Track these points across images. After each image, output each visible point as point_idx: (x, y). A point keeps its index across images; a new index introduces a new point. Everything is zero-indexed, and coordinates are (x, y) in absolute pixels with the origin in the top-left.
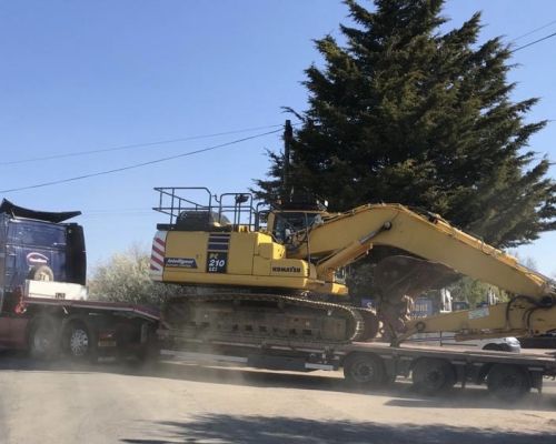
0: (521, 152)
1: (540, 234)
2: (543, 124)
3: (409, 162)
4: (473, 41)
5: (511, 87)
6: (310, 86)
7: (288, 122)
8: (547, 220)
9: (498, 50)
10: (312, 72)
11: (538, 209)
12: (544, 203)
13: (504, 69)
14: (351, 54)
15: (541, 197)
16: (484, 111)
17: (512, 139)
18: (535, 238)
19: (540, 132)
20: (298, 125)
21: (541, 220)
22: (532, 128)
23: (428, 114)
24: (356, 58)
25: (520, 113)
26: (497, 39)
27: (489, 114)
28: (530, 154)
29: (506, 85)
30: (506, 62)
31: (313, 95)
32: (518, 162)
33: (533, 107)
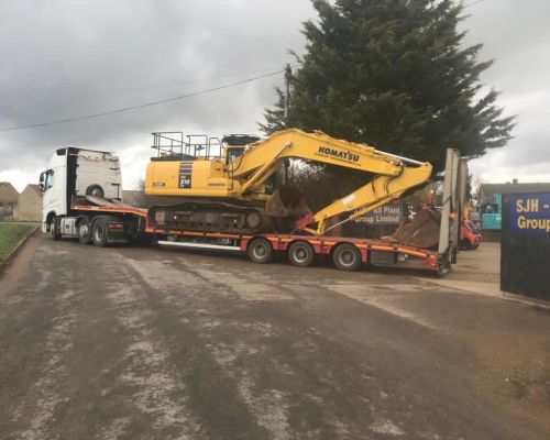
0: (473, 85)
2: (491, 62)
3: (389, 94)
5: (463, 35)
6: (309, 36)
8: (491, 140)
9: (451, 7)
10: (309, 26)
11: (483, 132)
12: (488, 128)
13: (459, 19)
14: (338, 11)
16: (443, 54)
18: (483, 153)
19: (489, 68)
20: (296, 67)
21: (487, 140)
22: (483, 66)
23: (406, 54)
24: (342, 15)
25: (469, 57)
27: (446, 56)
28: (479, 87)
30: (459, 16)
32: (470, 94)
33: (479, 51)
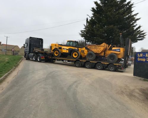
0: (135, 24)
1: (138, 41)
2: (140, 18)
3: (112, 26)
4: (126, 2)
5: (133, 11)
6: (92, 11)
7: (87, 18)
8: (139, 38)
9: (130, 3)
10: (93, 8)
11: (137, 36)
12: (139, 35)
13: (132, 7)
14: (100, 4)
15: (138, 34)
16: (127, 16)
17: (133, 22)
18: (137, 42)
19: (139, 20)
20: (89, 19)
21: (138, 38)
22: (138, 19)
23: (117, 16)
24: (101, 5)
25: (135, 16)
26: (131, 1)
27: (128, 16)
28: (136, 25)
29: (132, 11)
31: (93, 13)
33: (137, 15)
